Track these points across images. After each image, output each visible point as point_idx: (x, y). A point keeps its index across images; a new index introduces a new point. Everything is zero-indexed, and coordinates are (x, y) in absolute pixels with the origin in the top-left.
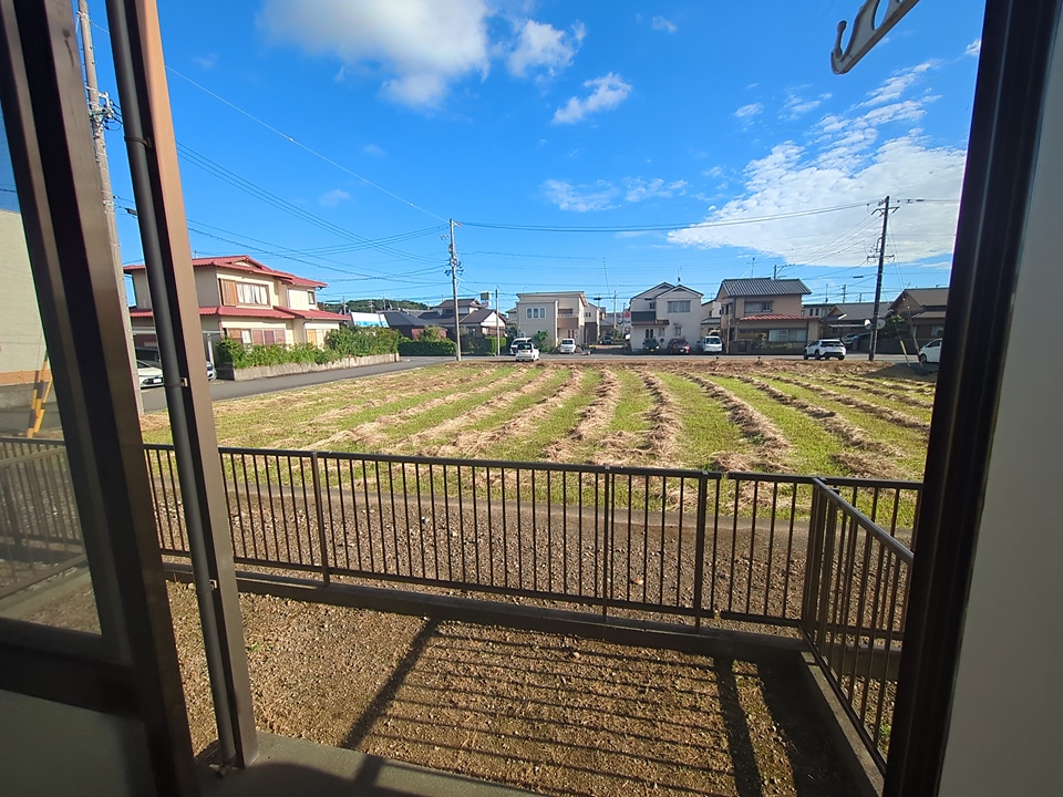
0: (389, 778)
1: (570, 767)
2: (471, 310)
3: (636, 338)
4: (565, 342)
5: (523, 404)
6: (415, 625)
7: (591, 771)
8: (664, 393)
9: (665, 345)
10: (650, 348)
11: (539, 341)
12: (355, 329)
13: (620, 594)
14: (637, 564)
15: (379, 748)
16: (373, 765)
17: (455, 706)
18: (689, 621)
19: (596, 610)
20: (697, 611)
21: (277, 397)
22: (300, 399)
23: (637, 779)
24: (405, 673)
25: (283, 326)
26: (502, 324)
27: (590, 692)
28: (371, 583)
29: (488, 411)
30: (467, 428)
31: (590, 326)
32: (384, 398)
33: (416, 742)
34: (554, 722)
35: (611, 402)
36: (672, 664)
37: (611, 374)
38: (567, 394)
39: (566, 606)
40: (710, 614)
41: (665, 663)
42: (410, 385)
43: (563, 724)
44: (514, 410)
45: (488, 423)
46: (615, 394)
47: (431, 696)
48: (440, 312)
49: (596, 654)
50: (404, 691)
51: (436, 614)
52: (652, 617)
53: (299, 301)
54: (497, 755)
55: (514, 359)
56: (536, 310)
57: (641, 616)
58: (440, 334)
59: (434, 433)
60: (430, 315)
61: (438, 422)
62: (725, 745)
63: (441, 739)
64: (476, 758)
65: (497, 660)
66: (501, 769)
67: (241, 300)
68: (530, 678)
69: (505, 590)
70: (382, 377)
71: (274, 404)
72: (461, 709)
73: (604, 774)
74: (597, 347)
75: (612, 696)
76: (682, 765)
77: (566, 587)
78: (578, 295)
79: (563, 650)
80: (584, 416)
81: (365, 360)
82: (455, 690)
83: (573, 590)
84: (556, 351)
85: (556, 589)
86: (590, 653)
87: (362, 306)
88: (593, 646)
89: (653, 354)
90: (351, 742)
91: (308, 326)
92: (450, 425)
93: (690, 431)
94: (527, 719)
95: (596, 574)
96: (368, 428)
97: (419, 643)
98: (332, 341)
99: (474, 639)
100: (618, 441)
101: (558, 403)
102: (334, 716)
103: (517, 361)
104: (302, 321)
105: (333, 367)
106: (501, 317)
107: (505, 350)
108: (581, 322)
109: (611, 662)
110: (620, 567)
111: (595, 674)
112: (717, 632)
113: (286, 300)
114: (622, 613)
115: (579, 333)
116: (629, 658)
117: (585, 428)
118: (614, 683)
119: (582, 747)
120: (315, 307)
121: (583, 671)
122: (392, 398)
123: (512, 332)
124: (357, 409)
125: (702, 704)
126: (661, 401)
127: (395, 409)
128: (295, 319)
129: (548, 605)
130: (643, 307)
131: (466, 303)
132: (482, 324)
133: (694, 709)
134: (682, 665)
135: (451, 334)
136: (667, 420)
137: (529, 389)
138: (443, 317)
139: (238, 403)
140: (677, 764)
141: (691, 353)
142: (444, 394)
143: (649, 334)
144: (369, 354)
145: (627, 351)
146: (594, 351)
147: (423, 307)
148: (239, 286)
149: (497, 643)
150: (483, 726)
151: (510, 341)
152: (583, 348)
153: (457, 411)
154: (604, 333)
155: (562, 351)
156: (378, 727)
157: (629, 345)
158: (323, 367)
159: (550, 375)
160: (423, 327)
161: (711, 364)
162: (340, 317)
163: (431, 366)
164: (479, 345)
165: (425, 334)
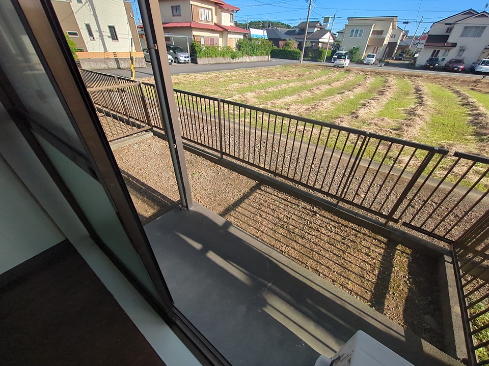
0: (232, 230)
1: (301, 253)
2: (316, 29)
3: (422, 57)
4: (369, 56)
5: (330, 93)
6: (253, 183)
7: (309, 257)
8: (425, 98)
9: (443, 64)
10: (431, 65)
11: (352, 54)
12: (250, 39)
13: (349, 197)
14: (364, 187)
15: (231, 220)
16: (228, 224)
17: (261, 216)
18: (382, 220)
19: (334, 201)
20: (389, 217)
21: (214, 74)
22: (223, 77)
23: (328, 267)
24: (245, 199)
25: (218, 35)
26: (332, 41)
27: (318, 231)
28: (238, 162)
29: (309, 95)
30: (296, 102)
31: (392, 45)
32: (259, 81)
33: (244, 222)
34: (299, 236)
35: (384, 100)
36: (364, 234)
37: (392, 81)
38: (359, 90)
39: (320, 195)
40: (396, 221)
41: (360, 233)
42: (273, 74)
43: (303, 238)
44: (323, 96)
45: (307, 101)
46: (389, 94)
47: (253, 210)
48: (297, 30)
49: (327, 218)
50: (243, 205)
51: (261, 181)
52: (362, 212)
53: (226, 20)
54: (272, 238)
55: (332, 65)
56: (357, 31)
57: (356, 210)
58: (293, 45)
59: (279, 102)
60: (291, 33)
61: (282, 97)
62: (376, 272)
63: (253, 225)
64: (265, 235)
65: (282, 206)
66: (273, 242)
67: (200, 19)
68: (294, 217)
69: (293, 180)
70: (260, 69)
71: (212, 78)
72: (263, 218)
73: (315, 260)
74: (391, 61)
75: (328, 236)
76: (351, 271)
77: (322, 187)
78: (391, 19)
79: (312, 211)
80: (364, 105)
81: (254, 59)
82: (262, 211)
83: (326, 189)
84: (361, 62)
85: (318, 186)
86: (325, 217)
87: (255, 25)
88: (326, 214)
89: (430, 69)
90: (223, 214)
91: (229, 36)
92: (288, 99)
93: (433, 125)
94: (288, 230)
95: (340, 186)
96: (249, 95)
97: (253, 190)
98: (239, 46)
99: (274, 195)
100: (380, 123)
101: (351, 95)
102: (218, 204)
103: (334, 66)
104: (226, 32)
105: (239, 61)
106: (333, 35)
107: (329, 59)
108: (386, 42)
109: (333, 223)
110: (354, 186)
111: (324, 226)
112: (396, 230)
113: (220, 19)
114: (347, 206)
115: (381, 50)
116: (343, 225)
117: (362, 113)
118: (331, 232)
119: (308, 248)
120: (233, 24)
121: (319, 222)
122: (263, 81)
123: (337, 46)
124: (246, 85)
125: (373, 255)
126: (421, 103)
127: (264, 87)
128: (223, 31)
129: (311, 192)
130: (441, 30)
131: (313, 25)
132: (320, 40)
133: (367, 254)
134: (369, 236)
135: (300, 46)
136: (419, 116)
137: (336, 85)
138: (299, 34)
139: (198, 75)
140: (349, 270)
141: (464, 71)
142: (289, 82)
143: (435, 53)
144: (256, 55)
145: (412, 66)
146: (387, 64)
147: (288, 27)
148: (199, 9)
149: (284, 200)
150: (270, 227)
151: (334, 52)
152: (380, 61)
153: (293, 92)
154: (400, 51)
155: (365, 62)
156: (232, 213)
157: (415, 61)
158: (234, 61)
159: (352, 77)
160: (285, 40)
161: (475, 82)
162: (245, 31)
163: (285, 65)
164: (314, 54)
165: (286, 45)
